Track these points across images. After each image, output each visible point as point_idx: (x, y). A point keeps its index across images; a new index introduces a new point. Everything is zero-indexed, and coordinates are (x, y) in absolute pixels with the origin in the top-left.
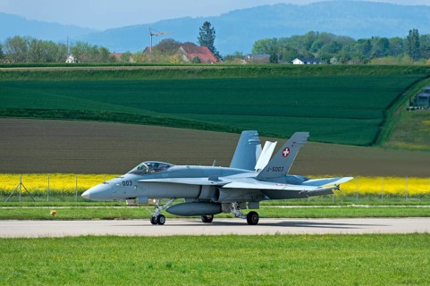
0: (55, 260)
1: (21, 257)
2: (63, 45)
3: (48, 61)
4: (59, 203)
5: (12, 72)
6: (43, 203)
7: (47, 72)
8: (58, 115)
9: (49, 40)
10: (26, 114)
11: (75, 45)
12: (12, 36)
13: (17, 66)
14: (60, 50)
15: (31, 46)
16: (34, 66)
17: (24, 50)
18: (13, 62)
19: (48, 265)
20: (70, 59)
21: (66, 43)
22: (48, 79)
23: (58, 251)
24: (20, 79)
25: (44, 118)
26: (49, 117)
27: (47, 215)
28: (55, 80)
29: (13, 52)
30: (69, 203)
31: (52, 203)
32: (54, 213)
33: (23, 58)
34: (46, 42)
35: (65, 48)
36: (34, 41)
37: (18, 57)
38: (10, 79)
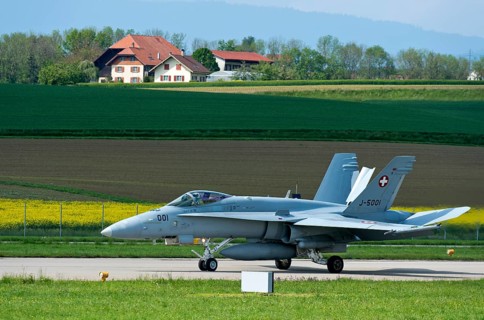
0: (452, 307)
1: (413, 303)
2: (465, 60)
3: (448, 77)
4: (458, 241)
5: (406, 90)
6: (439, 241)
7: (446, 91)
8: (458, 140)
9: (448, 54)
10: (421, 138)
11: (478, 59)
12: (406, 48)
13: (411, 83)
14: (461, 65)
15: (427, 60)
16: (431, 83)
17: (420, 65)
18: (407, 79)
19: (443, 312)
20: (473, 76)
21: (467, 58)
22: (447, 99)
23: (455, 296)
24: (415, 98)
25: (441, 143)
26: (448, 143)
27: (444, 255)
28: (455, 100)
29: (407, 67)
30: (469, 242)
31: (450, 241)
32: (451, 253)
33: (418, 74)
34: (444, 56)
35: (466, 63)
36: (431, 55)
37: (412, 73)
38: (404, 98)
